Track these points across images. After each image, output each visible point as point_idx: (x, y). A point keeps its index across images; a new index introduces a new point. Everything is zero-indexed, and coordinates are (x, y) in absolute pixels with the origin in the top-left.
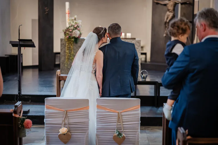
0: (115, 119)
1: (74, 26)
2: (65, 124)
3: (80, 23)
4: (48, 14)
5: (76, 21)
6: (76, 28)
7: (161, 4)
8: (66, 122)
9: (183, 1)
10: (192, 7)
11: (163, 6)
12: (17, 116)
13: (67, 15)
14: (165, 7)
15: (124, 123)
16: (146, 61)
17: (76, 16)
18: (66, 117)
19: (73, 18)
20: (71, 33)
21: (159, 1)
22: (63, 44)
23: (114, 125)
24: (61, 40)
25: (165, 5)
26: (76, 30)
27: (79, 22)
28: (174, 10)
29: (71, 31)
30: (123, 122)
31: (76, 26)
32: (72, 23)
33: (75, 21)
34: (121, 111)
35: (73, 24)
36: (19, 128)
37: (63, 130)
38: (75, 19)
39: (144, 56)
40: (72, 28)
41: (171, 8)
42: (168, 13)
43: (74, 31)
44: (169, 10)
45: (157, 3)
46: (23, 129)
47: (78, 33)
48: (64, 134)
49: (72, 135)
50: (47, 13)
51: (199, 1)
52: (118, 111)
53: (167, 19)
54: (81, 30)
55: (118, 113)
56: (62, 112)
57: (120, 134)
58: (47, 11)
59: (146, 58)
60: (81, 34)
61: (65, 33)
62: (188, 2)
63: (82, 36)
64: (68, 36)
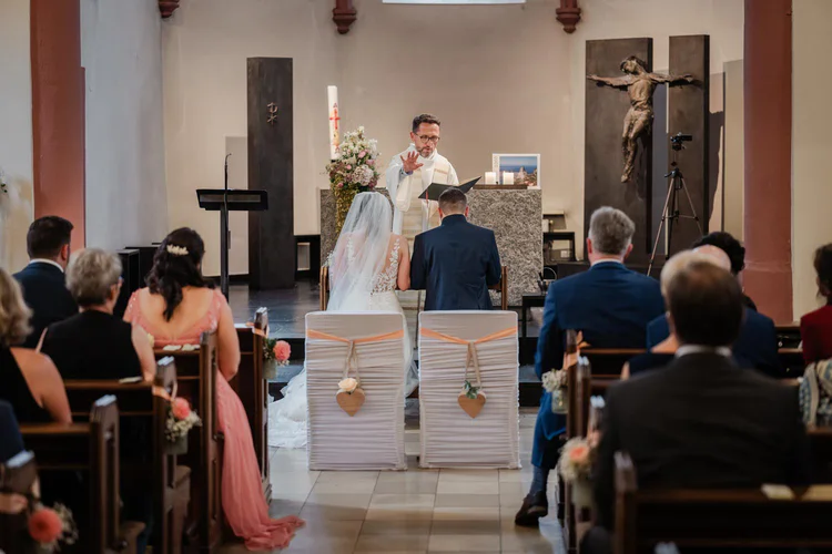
0: (463, 358)
1: (357, 155)
2: (350, 372)
3: (374, 147)
4: (275, 121)
5: (364, 143)
6: (362, 161)
7: (611, 85)
8: (353, 366)
9: (676, 77)
10: (701, 91)
11: (618, 90)
12: (261, 333)
13: (332, 123)
14: (622, 94)
15: (483, 368)
16: (573, 257)
17: (361, 128)
18: (353, 354)
19: (355, 134)
20: (349, 175)
21: (607, 76)
22: (329, 205)
23: (460, 373)
24: (323, 193)
25: (624, 88)
26: (363, 167)
27: (372, 143)
28: (650, 102)
29: (349, 167)
30: (479, 366)
31: (361, 156)
32: (352, 147)
33: (359, 142)
34: (475, 341)
35: (356, 149)
36: (264, 359)
37: (348, 384)
38: (360, 136)
39: (566, 244)
40: (353, 160)
41: (642, 98)
42: (632, 111)
43: (357, 170)
44: (634, 103)
45: (601, 84)
46: (272, 362)
47: (369, 173)
48: (350, 393)
49: (366, 394)
50: (272, 117)
51: (724, 74)
52: (469, 341)
53: (630, 129)
54: (376, 166)
55: (469, 345)
56: (345, 344)
57: (473, 390)
58: (274, 114)
59: (573, 249)
60: (376, 177)
61: (333, 174)
62: (689, 80)
63: (378, 182)
64: (341, 183)
